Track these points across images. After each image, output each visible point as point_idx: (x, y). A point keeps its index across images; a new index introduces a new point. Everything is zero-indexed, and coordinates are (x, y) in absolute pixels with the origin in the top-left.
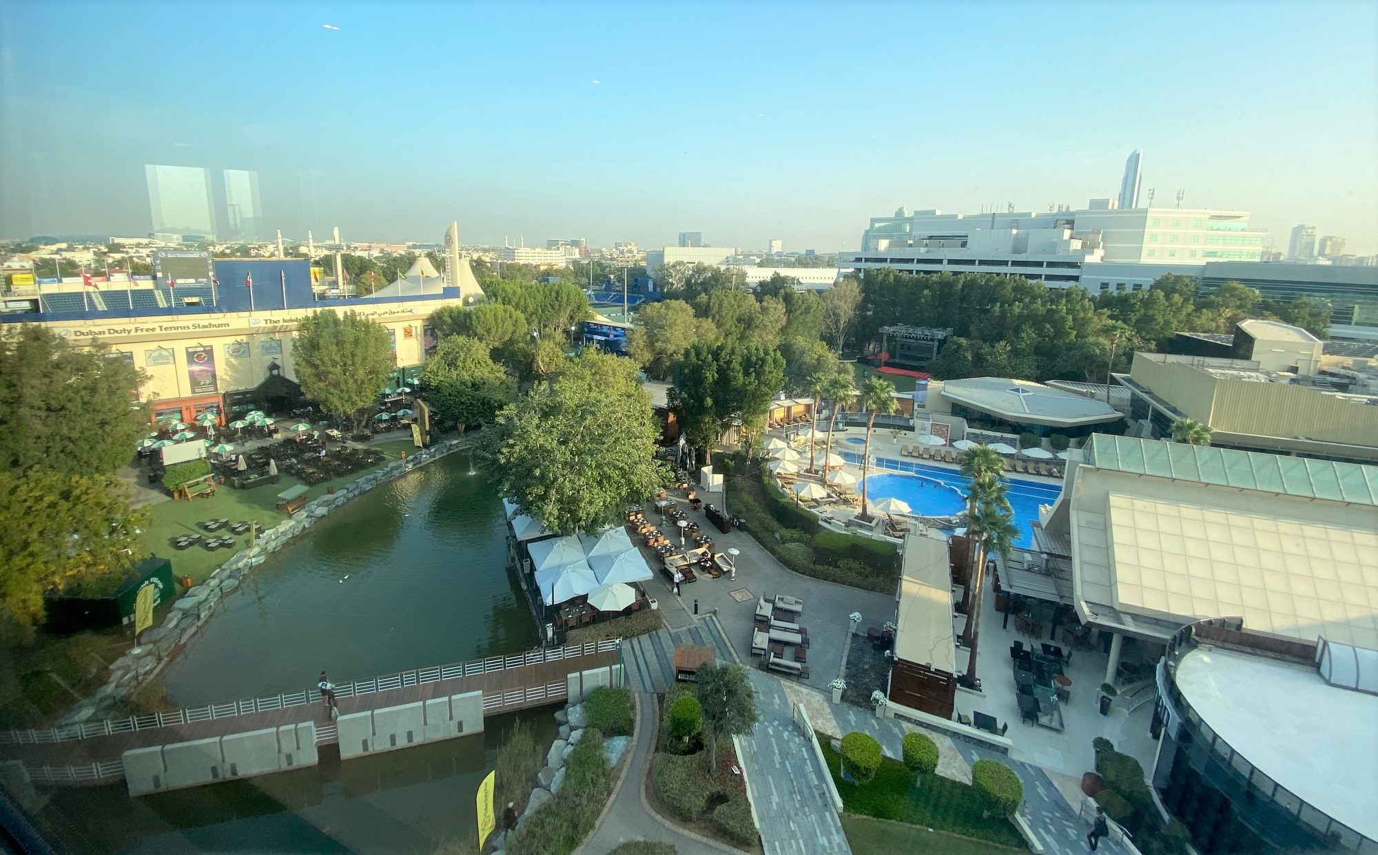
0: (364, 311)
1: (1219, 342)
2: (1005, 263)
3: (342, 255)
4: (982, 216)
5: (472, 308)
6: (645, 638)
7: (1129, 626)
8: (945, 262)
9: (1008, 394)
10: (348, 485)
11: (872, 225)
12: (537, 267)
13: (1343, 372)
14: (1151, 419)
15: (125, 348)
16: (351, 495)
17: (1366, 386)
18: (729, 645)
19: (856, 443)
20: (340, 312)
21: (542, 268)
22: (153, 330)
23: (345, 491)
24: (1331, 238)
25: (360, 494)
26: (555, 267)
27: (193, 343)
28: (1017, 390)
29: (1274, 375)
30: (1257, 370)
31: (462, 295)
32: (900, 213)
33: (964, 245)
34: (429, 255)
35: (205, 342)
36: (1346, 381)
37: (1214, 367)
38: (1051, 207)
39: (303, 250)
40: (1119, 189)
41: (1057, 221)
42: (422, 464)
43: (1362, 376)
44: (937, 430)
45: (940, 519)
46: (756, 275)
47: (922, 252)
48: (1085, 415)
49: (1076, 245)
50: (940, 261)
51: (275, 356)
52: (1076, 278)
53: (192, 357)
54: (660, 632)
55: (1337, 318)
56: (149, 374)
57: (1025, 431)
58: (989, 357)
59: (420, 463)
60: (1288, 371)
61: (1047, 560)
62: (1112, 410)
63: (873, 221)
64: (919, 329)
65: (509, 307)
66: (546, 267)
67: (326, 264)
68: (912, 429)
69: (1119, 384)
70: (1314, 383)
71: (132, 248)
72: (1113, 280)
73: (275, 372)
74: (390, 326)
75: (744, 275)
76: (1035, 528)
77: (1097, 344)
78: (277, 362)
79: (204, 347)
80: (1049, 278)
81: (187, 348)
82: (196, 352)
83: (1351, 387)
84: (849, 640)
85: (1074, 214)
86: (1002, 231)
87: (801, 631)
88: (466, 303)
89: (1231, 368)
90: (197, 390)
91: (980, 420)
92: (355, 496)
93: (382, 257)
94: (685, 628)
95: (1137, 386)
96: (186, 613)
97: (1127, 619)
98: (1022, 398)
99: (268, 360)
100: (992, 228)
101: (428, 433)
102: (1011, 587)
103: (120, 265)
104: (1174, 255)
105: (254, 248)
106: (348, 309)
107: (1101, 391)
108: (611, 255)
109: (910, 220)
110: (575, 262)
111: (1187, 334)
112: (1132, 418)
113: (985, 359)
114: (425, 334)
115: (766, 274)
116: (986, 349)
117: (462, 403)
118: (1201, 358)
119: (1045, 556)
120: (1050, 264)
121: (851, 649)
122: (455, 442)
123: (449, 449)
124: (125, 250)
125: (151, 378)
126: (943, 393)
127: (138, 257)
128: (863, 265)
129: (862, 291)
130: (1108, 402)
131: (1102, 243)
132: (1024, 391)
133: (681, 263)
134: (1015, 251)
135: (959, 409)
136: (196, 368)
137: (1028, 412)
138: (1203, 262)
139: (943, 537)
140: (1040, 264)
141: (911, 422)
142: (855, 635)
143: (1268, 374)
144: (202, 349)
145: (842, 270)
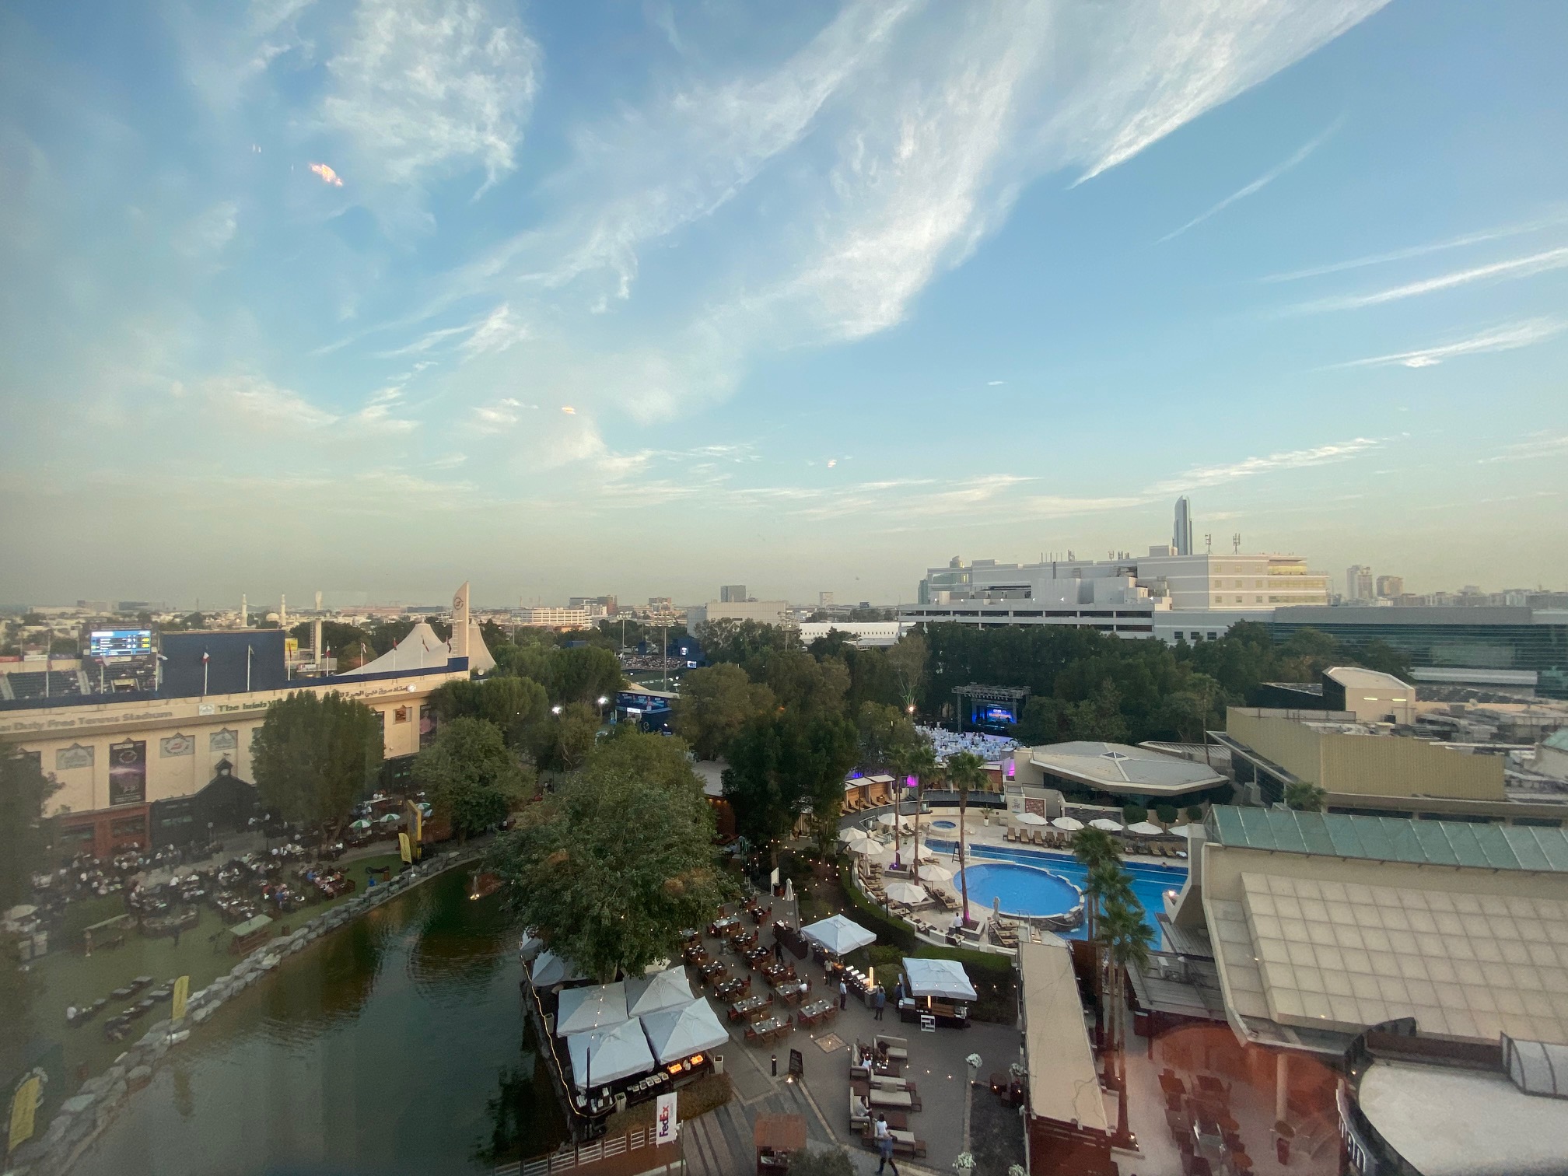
0: (348, 691)
1: (1307, 692)
2: (1074, 614)
3: (323, 623)
4: (1041, 565)
5: (482, 681)
6: (710, 1117)
7: (1294, 1043)
8: (1011, 614)
9: (1103, 760)
10: (310, 922)
11: (929, 576)
12: (557, 629)
13: (1441, 718)
14: (1258, 782)
15: (30, 748)
16: (313, 935)
17: (1469, 733)
18: (820, 1116)
19: (943, 827)
20: (321, 692)
21: (564, 630)
22: (72, 723)
23: (306, 930)
24: (1387, 578)
25: (326, 932)
26: (580, 629)
27: (121, 739)
28: (1112, 755)
29: (1373, 726)
30: (1354, 721)
31: (470, 667)
32: (954, 563)
33: (1028, 595)
34: (429, 620)
35: (136, 738)
36: (1447, 728)
37: (1311, 720)
38: (1111, 555)
39: (273, 617)
40: (1172, 534)
41: (1119, 569)
42: (412, 886)
43: (1463, 722)
44: (1032, 806)
45: (1053, 919)
46: (811, 632)
47: (985, 604)
48: (1189, 781)
49: (1143, 592)
50: (1006, 613)
51: (227, 751)
52: (1148, 628)
53: (116, 757)
54: (731, 1107)
55: (1417, 660)
56: (59, 781)
57: (1129, 804)
58: (1075, 719)
59: (408, 884)
60: (1386, 721)
61: (1186, 965)
62: (1213, 773)
63: (931, 571)
64: (994, 688)
65: (528, 679)
66: (569, 629)
67: (303, 634)
68: (1004, 806)
69: (1215, 742)
70: (1415, 732)
71: (54, 619)
72: (1187, 629)
73: (225, 772)
74: (379, 709)
75: (798, 632)
76: (1163, 923)
77: (1187, 700)
78: (231, 760)
79: (135, 743)
80: (1121, 628)
81: (111, 746)
82: (123, 750)
83: (1454, 735)
84: (969, 1094)
85: (1135, 561)
86: (1065, 581)
87: (909, 1088)
88: (474, 674)
89: (1328, 720)
90: (118, 800)
91: (1079, 792)
92: (318, 936)
93: (371, 624)
94: (761, 1098)
95: (1237, 744)
96: (77, 1116)
97: (1291, 1035)
98: (1119, 765)
99: (217, 756)
100: (1055, 577)
101: (420, 845)
102: (1151, 1003)
103: (36, 640)
104: (1240, 601)
105: (211, 616)
106: (330, 689)
107: (1199, 752)
108: (644, 612)
109: (969, 570)
110: (603, 623)
111: (1273, 684)
112: (1236, 780)
113: (1071, 720)
114: (422, 717)
115: (821, 629)
116: (1070, 709)
117: (467, 803)
118: (1295, 711)
119: (1181, 959)
120: (1121, 614)
121: (974, 1108)
122: (453, 854)
123: (447, 864)
124: (44, 621)
125: (60, 787)
126: (1032, 762)
127: (60, 630)
128: (925, 619)
129: (929, 648)
130: (1209, 764)
131: (1168, 591)
132: (1119, 756)
133: (727, 620)
134: (1082, 601)
135: (1051, 779)
136: (120, 771)
137: (1128, 780)
138: (1272, 607)
139: (1060, 942)
140: (1109, 614)
141: (1003, 798)
142: (975, 1086)
143: (1365, 724)
144: (131, 746)
145: (903, 624)
